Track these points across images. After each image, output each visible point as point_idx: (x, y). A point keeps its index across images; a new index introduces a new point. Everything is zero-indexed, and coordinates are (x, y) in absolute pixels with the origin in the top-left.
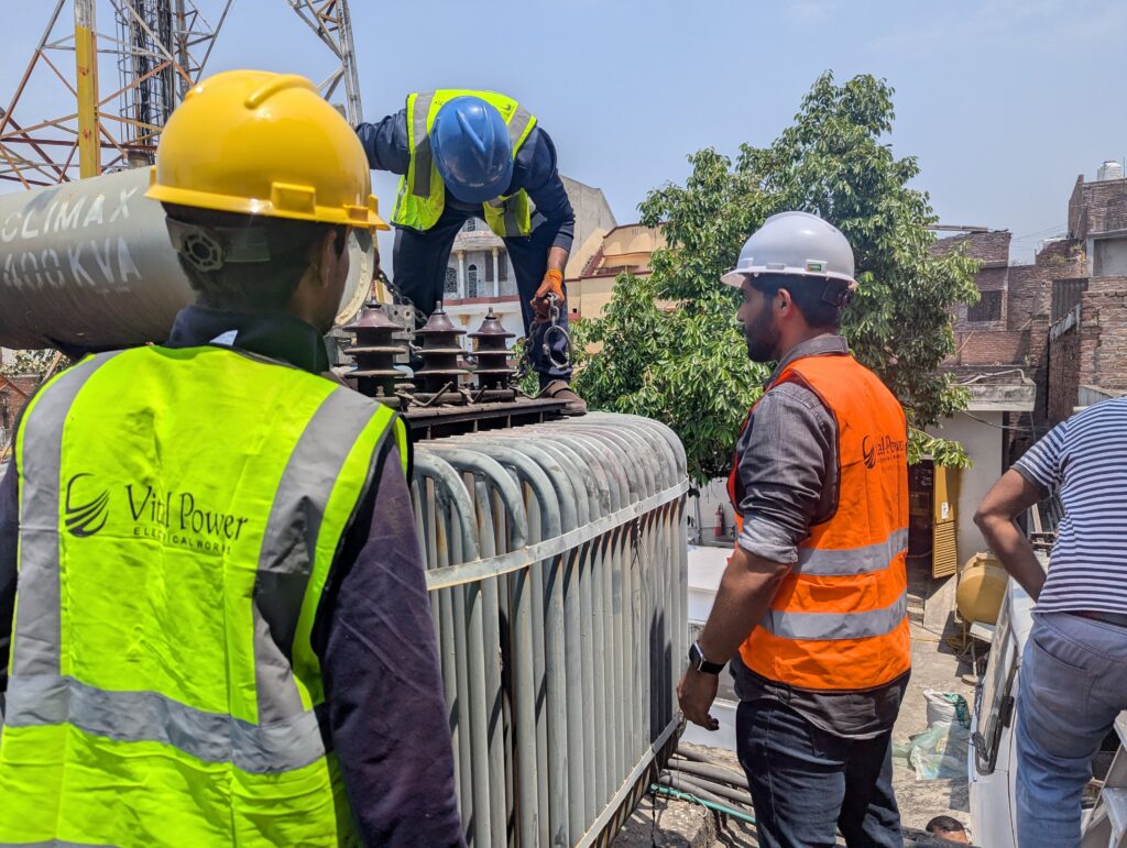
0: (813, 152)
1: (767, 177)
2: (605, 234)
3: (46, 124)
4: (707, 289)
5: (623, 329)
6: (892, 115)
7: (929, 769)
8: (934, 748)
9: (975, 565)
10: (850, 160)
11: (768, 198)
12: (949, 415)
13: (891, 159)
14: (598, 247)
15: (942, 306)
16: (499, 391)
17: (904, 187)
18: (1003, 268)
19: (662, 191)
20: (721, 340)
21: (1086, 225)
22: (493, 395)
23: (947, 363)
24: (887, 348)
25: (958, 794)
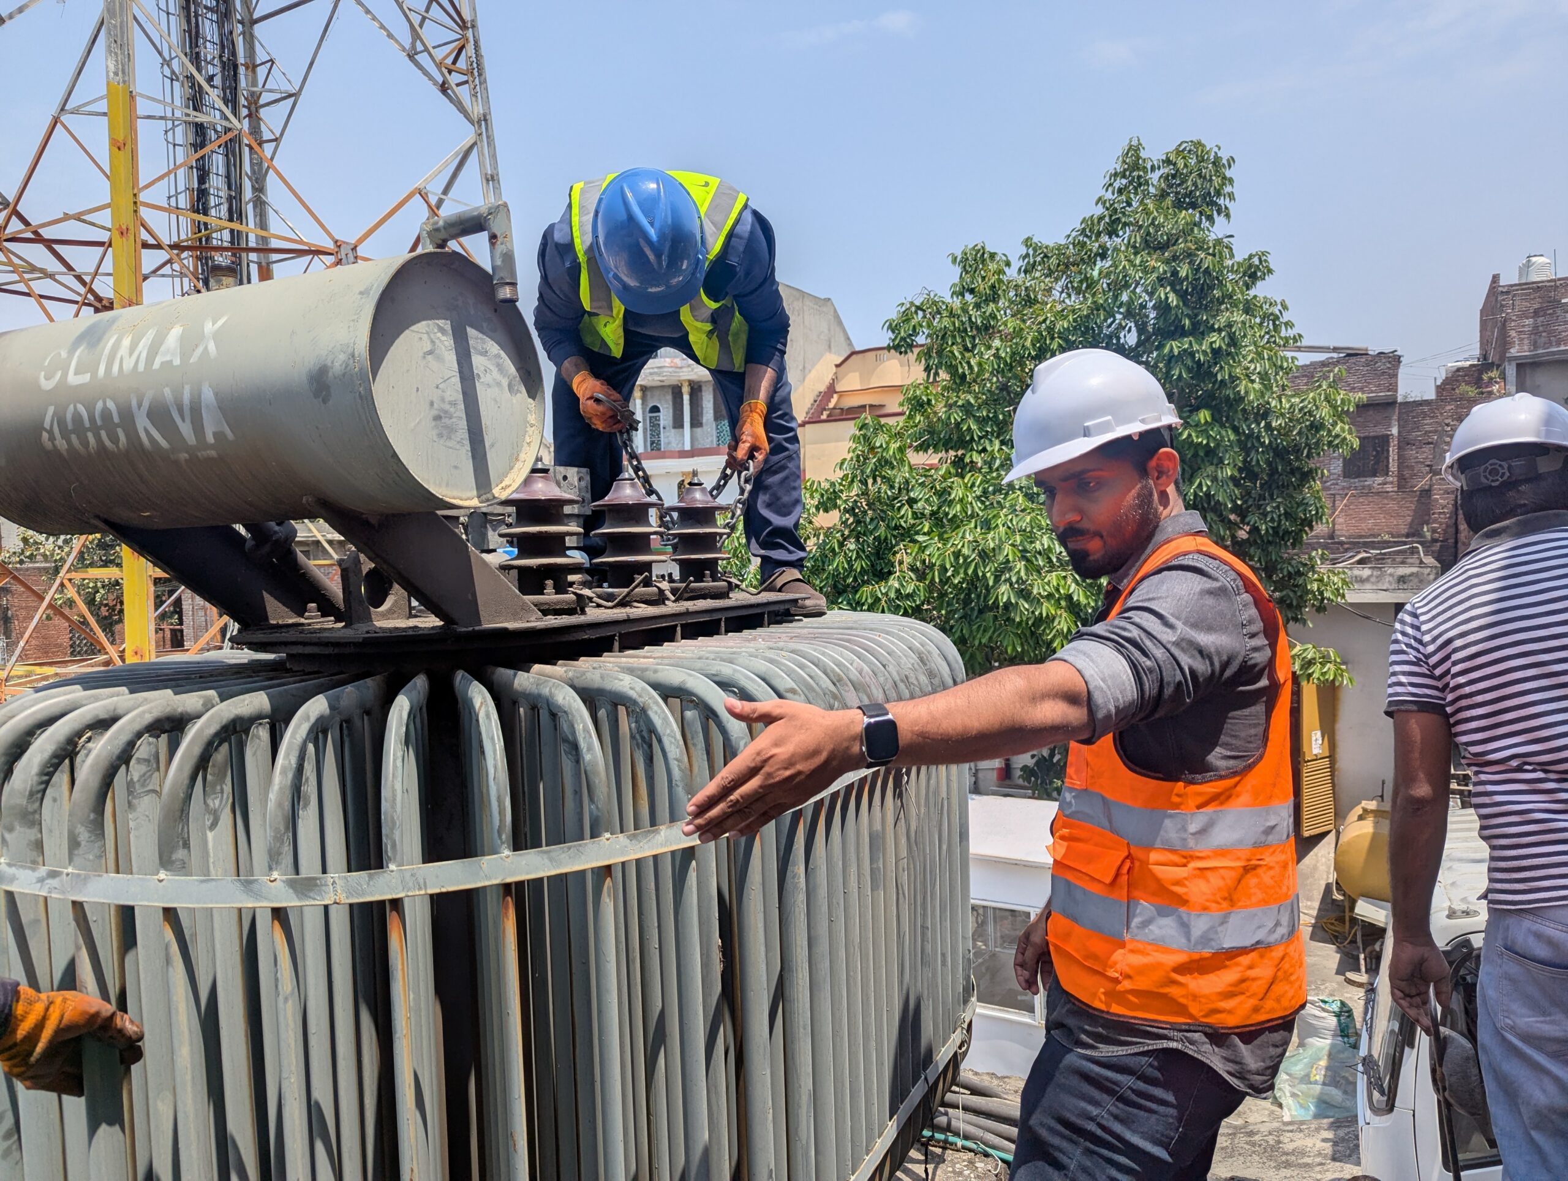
0: (1123, 248)
1: (1062, 282)
2: (838, 362)
3: (67, 217)
4: (980, 438)
5: (865, 493)
6: (1231, 196)
7: (1301, 1106)
8: (1308, 1075)
9: (1361, 818)
10: (1175, 258)
11: (1063, 310)
12: (1321, 609)
13: (1232, 256)
14: (827, 380)
15: (1309, 456)
16: (708, 584)
17: (1252, 292)
18: (1390, 404)
19: (918, 303)
20: (1002, 508)
21: (1504, 343)
22: (701, 589)
23: (1317, 537)
24: (1232, 517)
25: (1343, 1140)
